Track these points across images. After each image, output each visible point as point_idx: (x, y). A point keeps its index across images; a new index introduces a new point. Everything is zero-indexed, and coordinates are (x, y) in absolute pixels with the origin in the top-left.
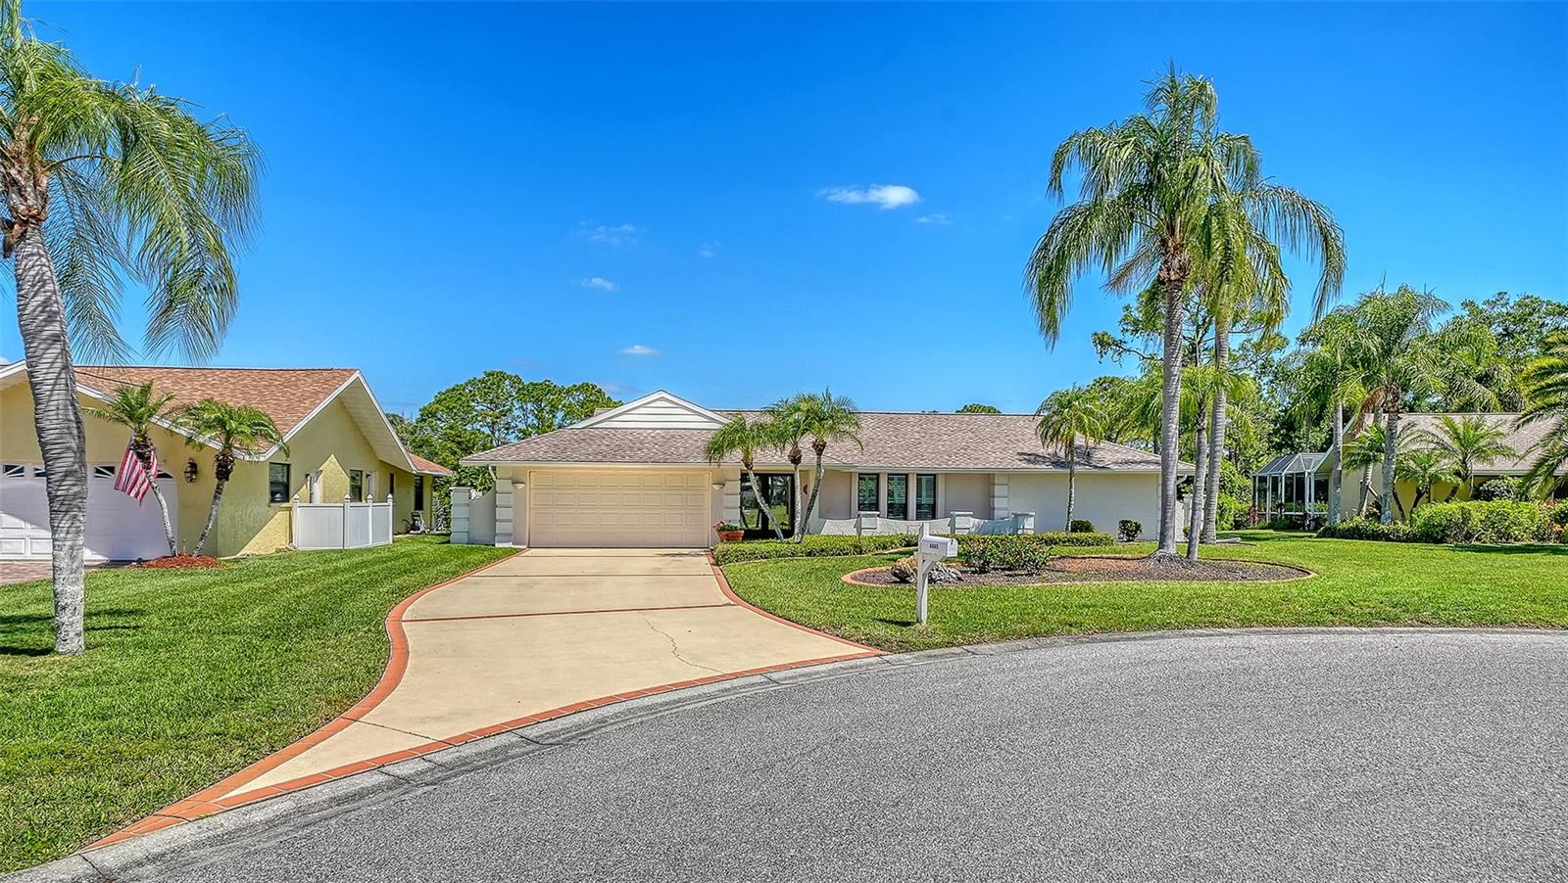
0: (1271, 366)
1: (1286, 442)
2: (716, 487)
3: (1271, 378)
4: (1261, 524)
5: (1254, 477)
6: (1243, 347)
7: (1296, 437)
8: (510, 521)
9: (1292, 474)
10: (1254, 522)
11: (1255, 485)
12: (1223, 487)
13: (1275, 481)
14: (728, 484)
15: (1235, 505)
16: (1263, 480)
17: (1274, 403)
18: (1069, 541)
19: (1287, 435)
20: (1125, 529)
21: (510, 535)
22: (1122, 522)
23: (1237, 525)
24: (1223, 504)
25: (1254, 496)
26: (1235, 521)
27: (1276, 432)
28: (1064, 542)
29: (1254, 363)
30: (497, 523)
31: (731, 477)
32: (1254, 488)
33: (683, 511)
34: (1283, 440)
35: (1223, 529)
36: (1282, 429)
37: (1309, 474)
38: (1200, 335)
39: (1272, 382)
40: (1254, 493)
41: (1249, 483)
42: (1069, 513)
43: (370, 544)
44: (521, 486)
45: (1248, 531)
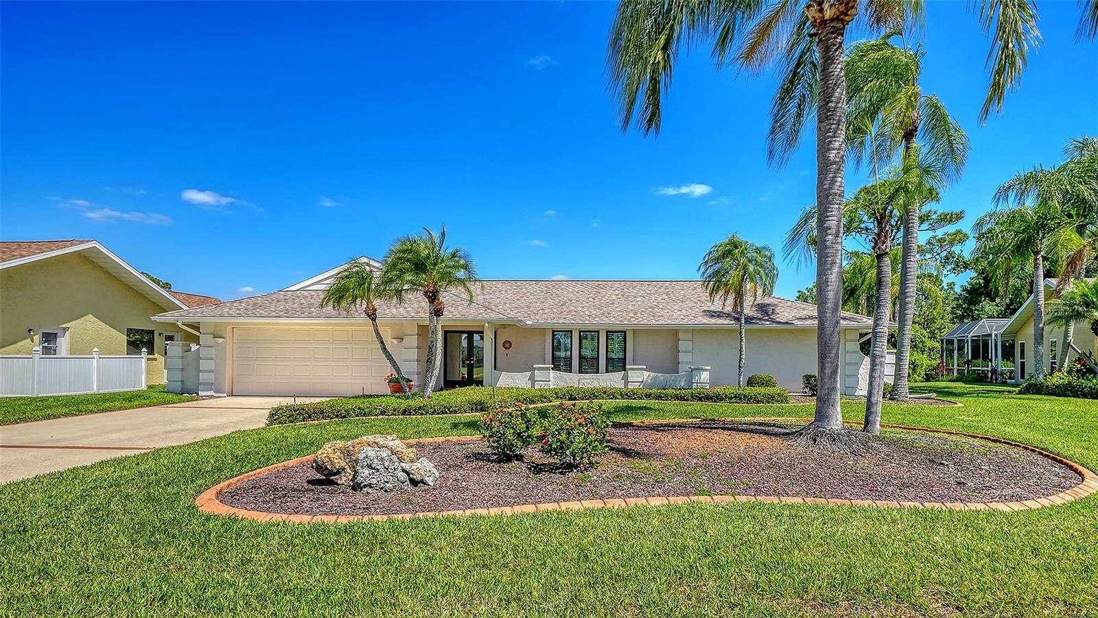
0: (953, 257)
1: (968, 314)
2: (395, 341)
3: (953, 266)
4: (950, 377)
5: (942, 340)
6: (929, 243)
7: (976, 310)
8: (211, 371)
9: (978, 336)
10: (942, 375)
11: (942, 347)
12: (914, 347)
13: (961, 342)
14: (406, 339)
15: (925, 361)
16: (950, 342)
17: (952, 292)
18: (736, 397)
19: (968, 308)
20: (809, 383)
21: (212, 384)
22: (806, 376)
23: (928, 378)
24: (915, 360)
25: (942, 356)
26: (926, 374)
27: (959, 306)
28: (732, 398)
29: (938, 254)
30: (200, 373)
31: (408, 331)
32: (942, 349)
33: (368, 364)
34: (965, 312)
35: (916, 381)
36: (964, 303)
37: (996, 335)
38: (894, 234)
39: (954, 269)
40: (942, 352)
41: (938, 345)
42: (740, 367)
43: (95, 390)
44: (220, 340)
45: (937, 384)
